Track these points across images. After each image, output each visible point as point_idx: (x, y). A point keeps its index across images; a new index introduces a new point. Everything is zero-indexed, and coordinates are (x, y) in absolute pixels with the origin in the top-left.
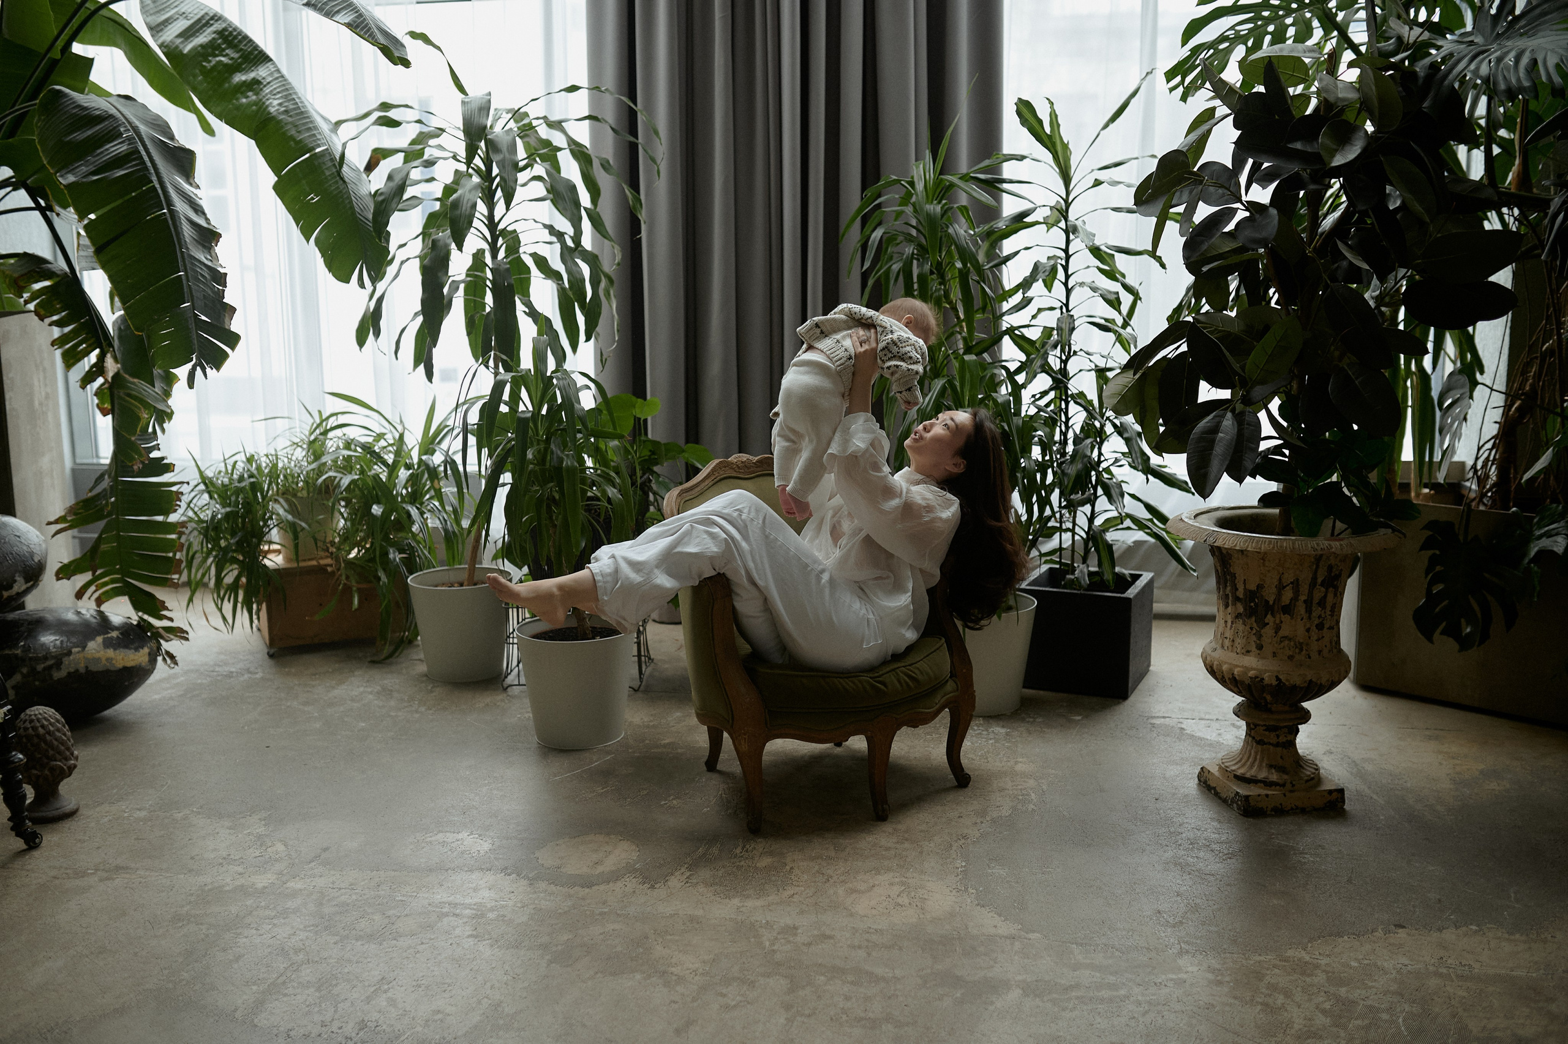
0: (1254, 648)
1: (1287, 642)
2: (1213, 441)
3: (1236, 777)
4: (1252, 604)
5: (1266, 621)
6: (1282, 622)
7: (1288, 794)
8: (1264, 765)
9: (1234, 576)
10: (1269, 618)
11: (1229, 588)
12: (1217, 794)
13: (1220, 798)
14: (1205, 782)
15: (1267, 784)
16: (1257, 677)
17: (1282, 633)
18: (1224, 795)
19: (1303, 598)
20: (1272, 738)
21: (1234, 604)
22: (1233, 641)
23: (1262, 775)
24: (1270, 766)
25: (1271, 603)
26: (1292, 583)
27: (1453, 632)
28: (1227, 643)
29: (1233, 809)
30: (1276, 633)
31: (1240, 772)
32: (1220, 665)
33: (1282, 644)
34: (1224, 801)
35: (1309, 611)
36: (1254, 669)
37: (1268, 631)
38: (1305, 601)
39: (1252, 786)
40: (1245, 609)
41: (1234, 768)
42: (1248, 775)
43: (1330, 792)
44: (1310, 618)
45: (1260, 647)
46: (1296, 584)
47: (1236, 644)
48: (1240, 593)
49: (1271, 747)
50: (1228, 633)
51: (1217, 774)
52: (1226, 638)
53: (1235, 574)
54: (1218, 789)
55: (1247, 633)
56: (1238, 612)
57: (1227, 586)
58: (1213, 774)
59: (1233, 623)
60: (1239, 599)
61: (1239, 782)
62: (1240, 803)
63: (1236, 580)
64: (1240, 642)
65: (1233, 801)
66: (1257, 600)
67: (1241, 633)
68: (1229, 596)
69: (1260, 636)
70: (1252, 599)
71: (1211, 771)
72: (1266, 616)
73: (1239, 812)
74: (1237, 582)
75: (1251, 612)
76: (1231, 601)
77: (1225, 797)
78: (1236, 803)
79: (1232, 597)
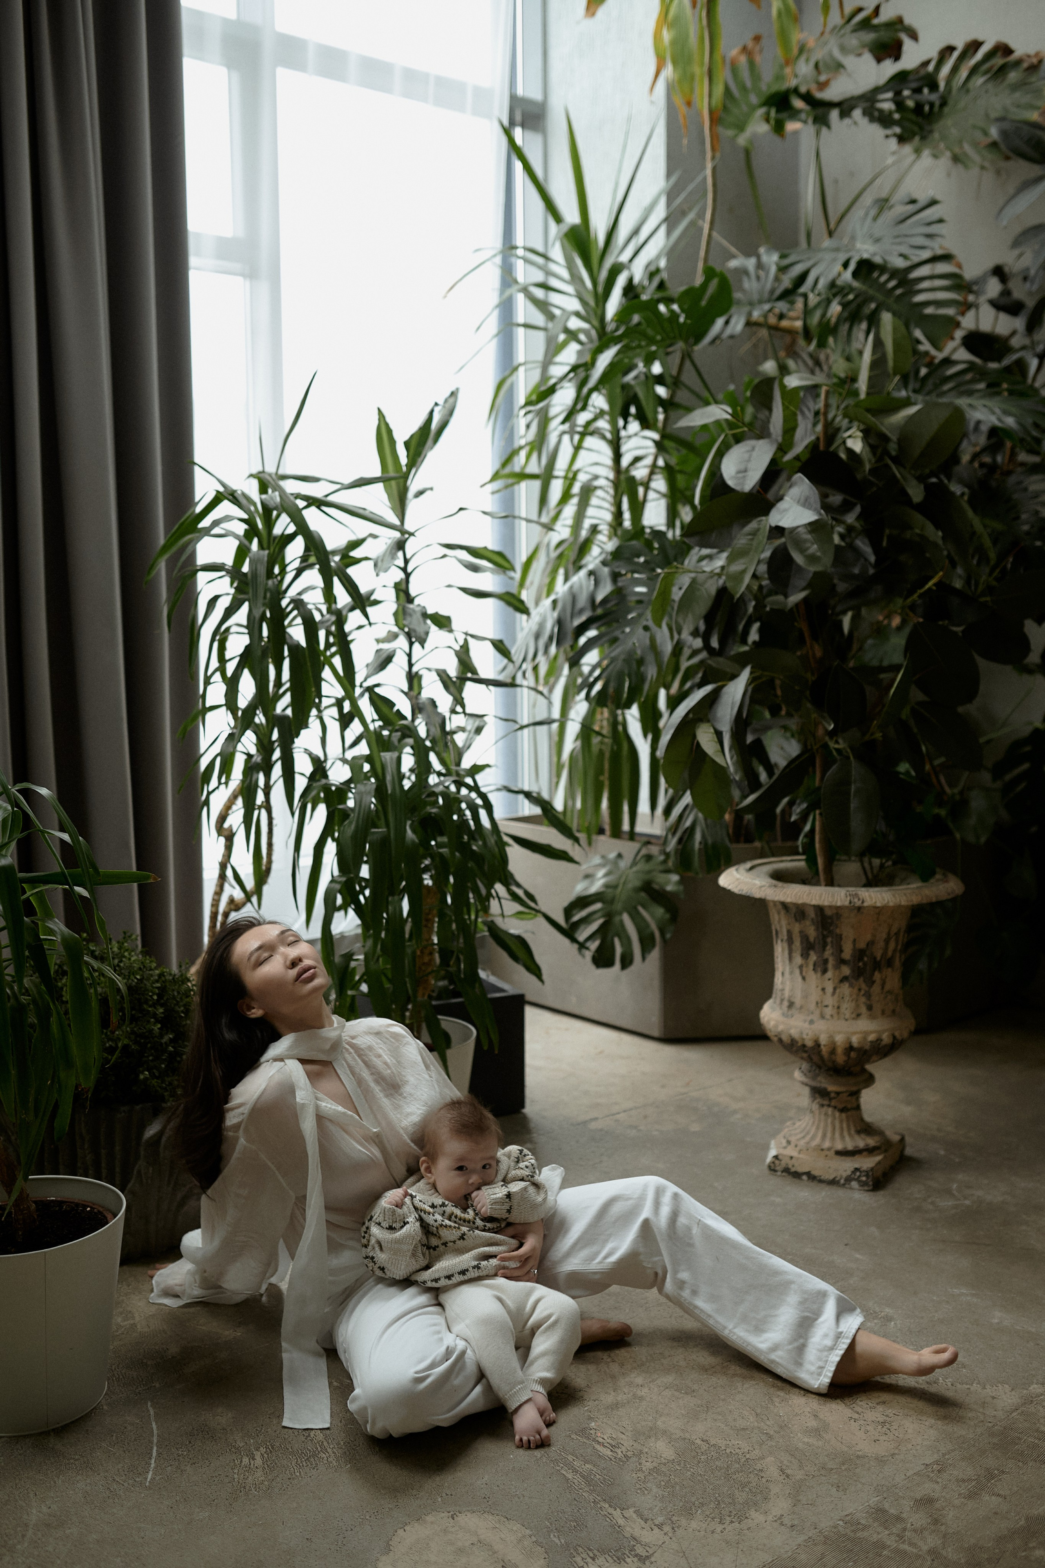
0: (863, 1010)
1: (888, 997)
3: (839, 1153)
4: (861, 964)
5: (874, 978)
6: (885, 977)
9: (840, 937)
10: (877, 976)
11: (828, 953)
12: (811, 1177)
13: (821, 1181)
14: (786, 1170)
15: (869, 1151)
16: (877, 1040)
17: (888, 987)
18: (828, 1178)
19: (899, 948)
21: (837, 967)
22: (838, 1007)
23: (859, 1143)
24: (857, 1133)
25: (878, 958)
26: (895, 933)
28: (828, 1011)
29: (851, 1188)
30: (883, 988)
31: (839, 1146)
32: (831, 1037)
33: (885, 1002)
34: (833, 1182)
37: (876, 989)
40: (853, 971)
45: (870, 1008)
46: (897, 934)
47: (843, 1010)
48: (847, 954)
50: (830, 1000)
51: (801, 1156)
52: (826, 1006)
53: (841, 935)
54: (815, 1173)
55: (854, 996)
56: (841, 976)
57: (824, 950)
58: (798, 1159)
59: (835, 989)
60: (843, 962)
61: (843, 1158)
62: (864, 1179)
63: (841, 939)
64: (847, 1007)
65: (848, 1179)
66: (866, 959)
67: (847, 998)
68: (826, 961)
69: (868, 995)
70: (860, 959)
71: (792, 1158)
72: (873, 974)
73: (866, 1188)
74: (842, 943)
75: (858, 973)
76: (830, 966)
77: (831, 1178)
78: (855, 1180)
79: (831, 962)
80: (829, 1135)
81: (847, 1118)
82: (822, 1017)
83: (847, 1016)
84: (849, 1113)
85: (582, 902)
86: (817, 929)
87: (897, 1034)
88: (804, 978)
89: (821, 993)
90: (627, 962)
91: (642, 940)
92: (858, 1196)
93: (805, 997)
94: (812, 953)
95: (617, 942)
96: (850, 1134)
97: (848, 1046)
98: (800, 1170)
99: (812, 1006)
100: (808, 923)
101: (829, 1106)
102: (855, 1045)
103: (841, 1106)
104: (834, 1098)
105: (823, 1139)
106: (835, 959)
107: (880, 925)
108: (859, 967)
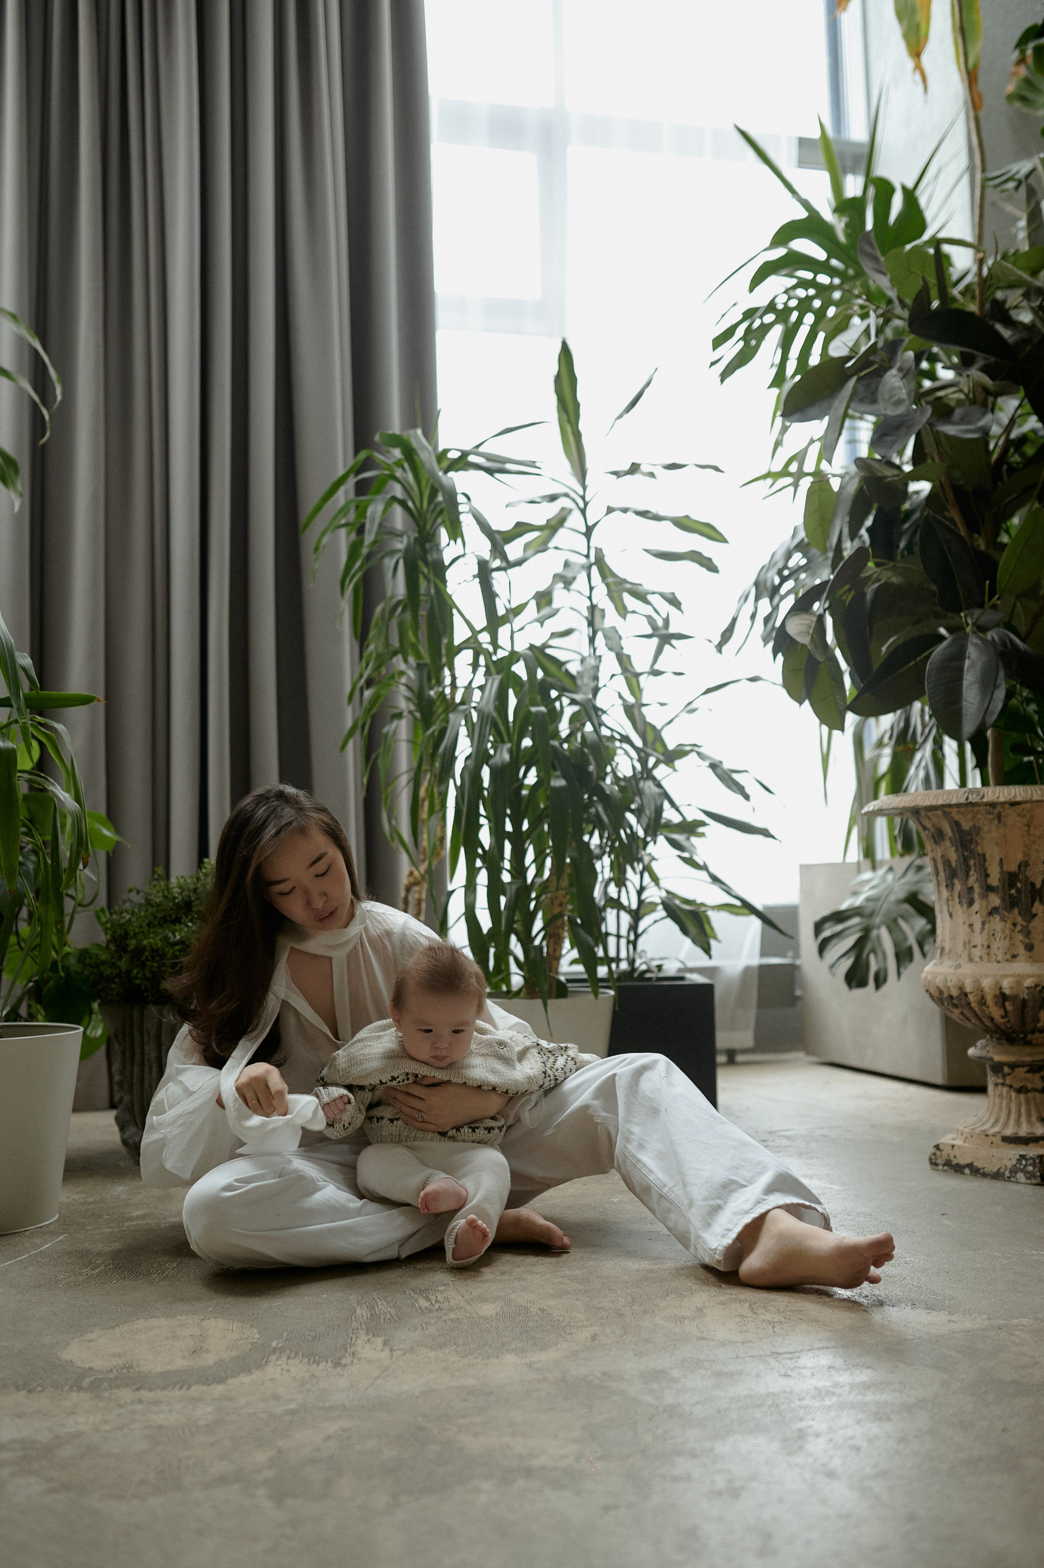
0: (1021, 950)
2: (960, 669)
3: (1006, 1139)
4: (1013, 892)
5: (1034, 911)
8: (1034, 1119)
9: (983, 857)
10: (1038, 908)
11: (972, 880)
12: (975, 1171)
13: (985, 1175)
14: (948, 1163)
16: (1037, 986)
18: (992, 1169)
20: (1035, 1081)
21: (984, 896)
22: (989, 947)
25: (1038, 885)
28: (977, 952)
29: (1016, 1182)
31: (1009, 1132)
32: (977, 982)
34: (997, 1176)
36: (1032, 976)
37: (1038, 924)
40: (1003, 900)
41: (996, 1129)
45: (1030, 948)
47: (994, 950)
48: (994, 879)
49: (1038, 1095)
50: (978, 939)
51: (966, 1145)
52: (975, 946)
53: (984, 855)
54: (977, 1164)
55: (1008, 932)
56: (990, 907)
57: (968, 876)
58: (959, 1147)
59: (983, 924)
60: (989, 889)
61: (1012, 1145)
62: (1030, 1168)
63: (985, 860)
64: (999, 946)
65: (1014, 1171)
66: (1019, 885)
67: (999, 935)
68: (971, 889)
69: (1027, 933)
70: (1012, 885)
71: (953, 1146)
72: (1032, 905)
73: (1033, 1181)
74: (987, 864)
75: (1011, 903)
76: (976, 896)
77: (995, 1170)
78: (1021, 1171)
79: (977, 890)
80: (1002, 1120)
81: (1028, 1101)
82: (971, 960)
83: (1000, 958)
84: (1031, 1095)
85: (839, 917)
86: (957, 851)
88: (951, 915)
89: (968, 930)
90: (880, 980)
91: (898, 956)
92: (1023, 1190)
93: (953, 938)
94: (956, 881)
95: (872, 957)
96: (1029, 1120)
97: (998, 993)
98: (963, 1161)
99: (960, 948)
100: (948, 844)
101: (1003, 1084)
102: (1007, 992)
103: (1017, 1085)
104: (1009, 1074)
105: (994, 1125)
106: (981, 887)
107: (1034, 842)
108: (1011, 896)
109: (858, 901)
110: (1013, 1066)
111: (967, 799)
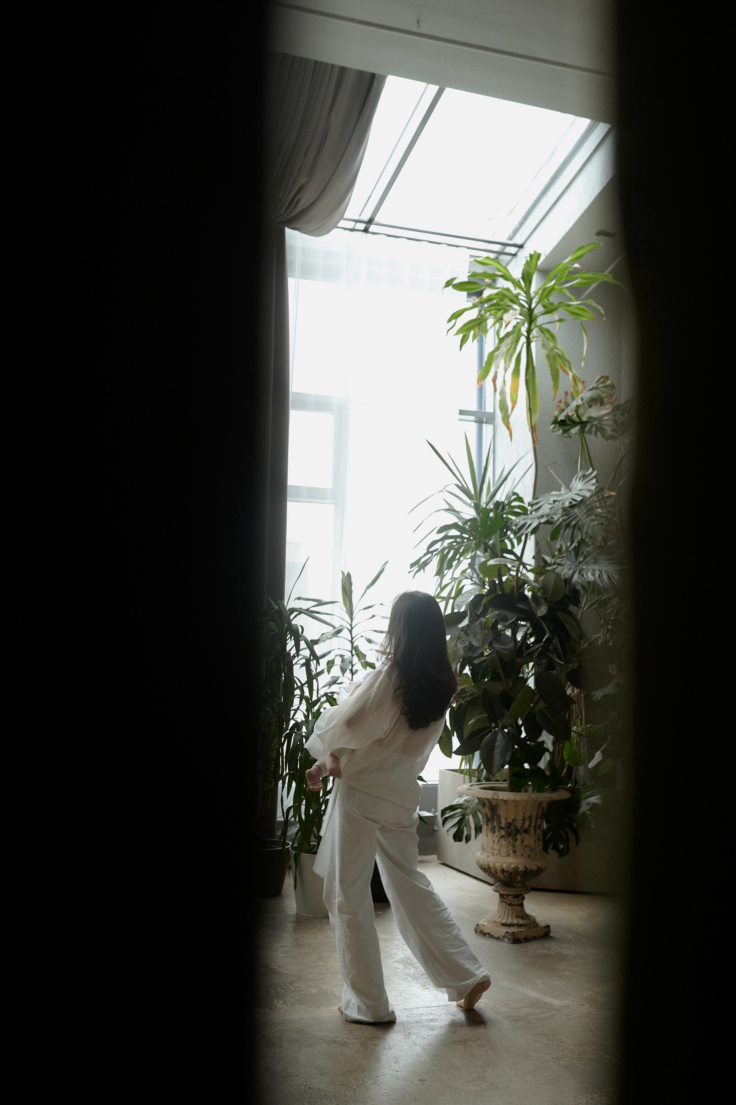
0: (511, 852)
1: (527, 848)
2: (494, 746)
3: (502, 924)
4: (510, 830)
5: (517, 838)
6: (524, 838)
7: (529, 930)
8: (514, 916)
10: (519, 837)
11: (495, 824)
12: (491, 936)
13: (494, 938)
14: (481, 932)
15: (519, 926)
16: (516, 867)
17: (525, 843)
18: (496, 935)
19: (533, 825)
20: (516, 901)
21: (499, 831)
22: (499, 850)
23: (515, 921)
24: (517, 917)
25: (519, 828)
26: (529, 817)
27: (556, 848)
28: (496, 852)
29: (505, 942)
30: (522, 844)
31: (504, 921)
32: (494, 864)
33: (524, 850)
34: (498, 939)
35: (535, 832)
37: (518, 843)
38: (534, 827)
39: (511, 927)
40: (506, 832)
41: (499, 920)
42: (508, 922)
43: (545, 927)
44: (535, 835)
45: (515, 852)
46: (530, 817)
48: (503, 825)
49: (516, 907)
50: (496, 847)
51: (488, 925)
52: (495, 849)
53: (500, 815)
54: (492, 933)
55: (507, 845)
56: (501, 835)
57: (494, 822)
58: (486, 926)
59: (498, 841)
60: (502, 828)
61: (505, 927)
62: (509, 937)
63: (500, 817)
64: (504, 850)
65: (504, 937)
66: (512, 828)
67: (503, 846)
68: (495, 827)
69: (514, 846)
70: (509, 828)
71: (483, 925)
72: (517, 835)
73: (510, 942)
74: (501, 818)
75: (509, 834)
76: (496, 830)
77: (497, 936)
78: (507, 937)
79: (497, 828)
80: (502, 917)
81: (512, 909)
82: (493, 855)
83: (503, 855)
84: (513, 907)
85: (452, 808)
86: (490, 812)
87: (528, 866)
88: (487, 836)
89: (492, 843)
90: (468, 839)
91: (476, 829)
92: (506, 946)
93: (488, 845)
94: (489, 823)
95: (465, 828)
96: (512, 917)
97: (502, 868)
98: (487, 932)
99: (490, 849)
100: (487, 808)
101: (504, 902)
102: (505, 869)
103: (509, 903)
104: (506, 898)
105: (499, 918)
106: (498, 827)
107: (518, 812)
108: (509, 831)
109: (461, 801)
110: (508, 895)
111: (493, 797)
